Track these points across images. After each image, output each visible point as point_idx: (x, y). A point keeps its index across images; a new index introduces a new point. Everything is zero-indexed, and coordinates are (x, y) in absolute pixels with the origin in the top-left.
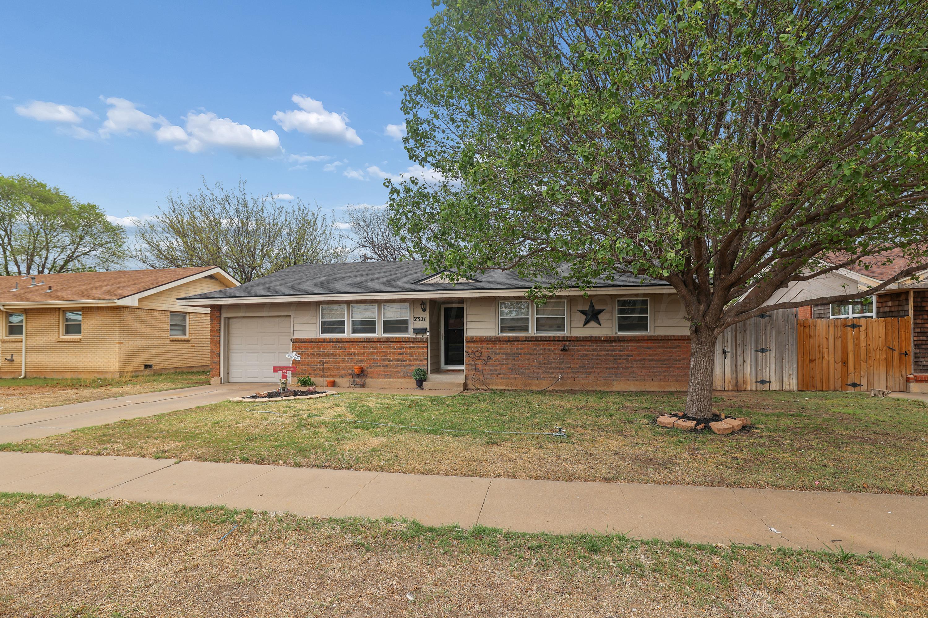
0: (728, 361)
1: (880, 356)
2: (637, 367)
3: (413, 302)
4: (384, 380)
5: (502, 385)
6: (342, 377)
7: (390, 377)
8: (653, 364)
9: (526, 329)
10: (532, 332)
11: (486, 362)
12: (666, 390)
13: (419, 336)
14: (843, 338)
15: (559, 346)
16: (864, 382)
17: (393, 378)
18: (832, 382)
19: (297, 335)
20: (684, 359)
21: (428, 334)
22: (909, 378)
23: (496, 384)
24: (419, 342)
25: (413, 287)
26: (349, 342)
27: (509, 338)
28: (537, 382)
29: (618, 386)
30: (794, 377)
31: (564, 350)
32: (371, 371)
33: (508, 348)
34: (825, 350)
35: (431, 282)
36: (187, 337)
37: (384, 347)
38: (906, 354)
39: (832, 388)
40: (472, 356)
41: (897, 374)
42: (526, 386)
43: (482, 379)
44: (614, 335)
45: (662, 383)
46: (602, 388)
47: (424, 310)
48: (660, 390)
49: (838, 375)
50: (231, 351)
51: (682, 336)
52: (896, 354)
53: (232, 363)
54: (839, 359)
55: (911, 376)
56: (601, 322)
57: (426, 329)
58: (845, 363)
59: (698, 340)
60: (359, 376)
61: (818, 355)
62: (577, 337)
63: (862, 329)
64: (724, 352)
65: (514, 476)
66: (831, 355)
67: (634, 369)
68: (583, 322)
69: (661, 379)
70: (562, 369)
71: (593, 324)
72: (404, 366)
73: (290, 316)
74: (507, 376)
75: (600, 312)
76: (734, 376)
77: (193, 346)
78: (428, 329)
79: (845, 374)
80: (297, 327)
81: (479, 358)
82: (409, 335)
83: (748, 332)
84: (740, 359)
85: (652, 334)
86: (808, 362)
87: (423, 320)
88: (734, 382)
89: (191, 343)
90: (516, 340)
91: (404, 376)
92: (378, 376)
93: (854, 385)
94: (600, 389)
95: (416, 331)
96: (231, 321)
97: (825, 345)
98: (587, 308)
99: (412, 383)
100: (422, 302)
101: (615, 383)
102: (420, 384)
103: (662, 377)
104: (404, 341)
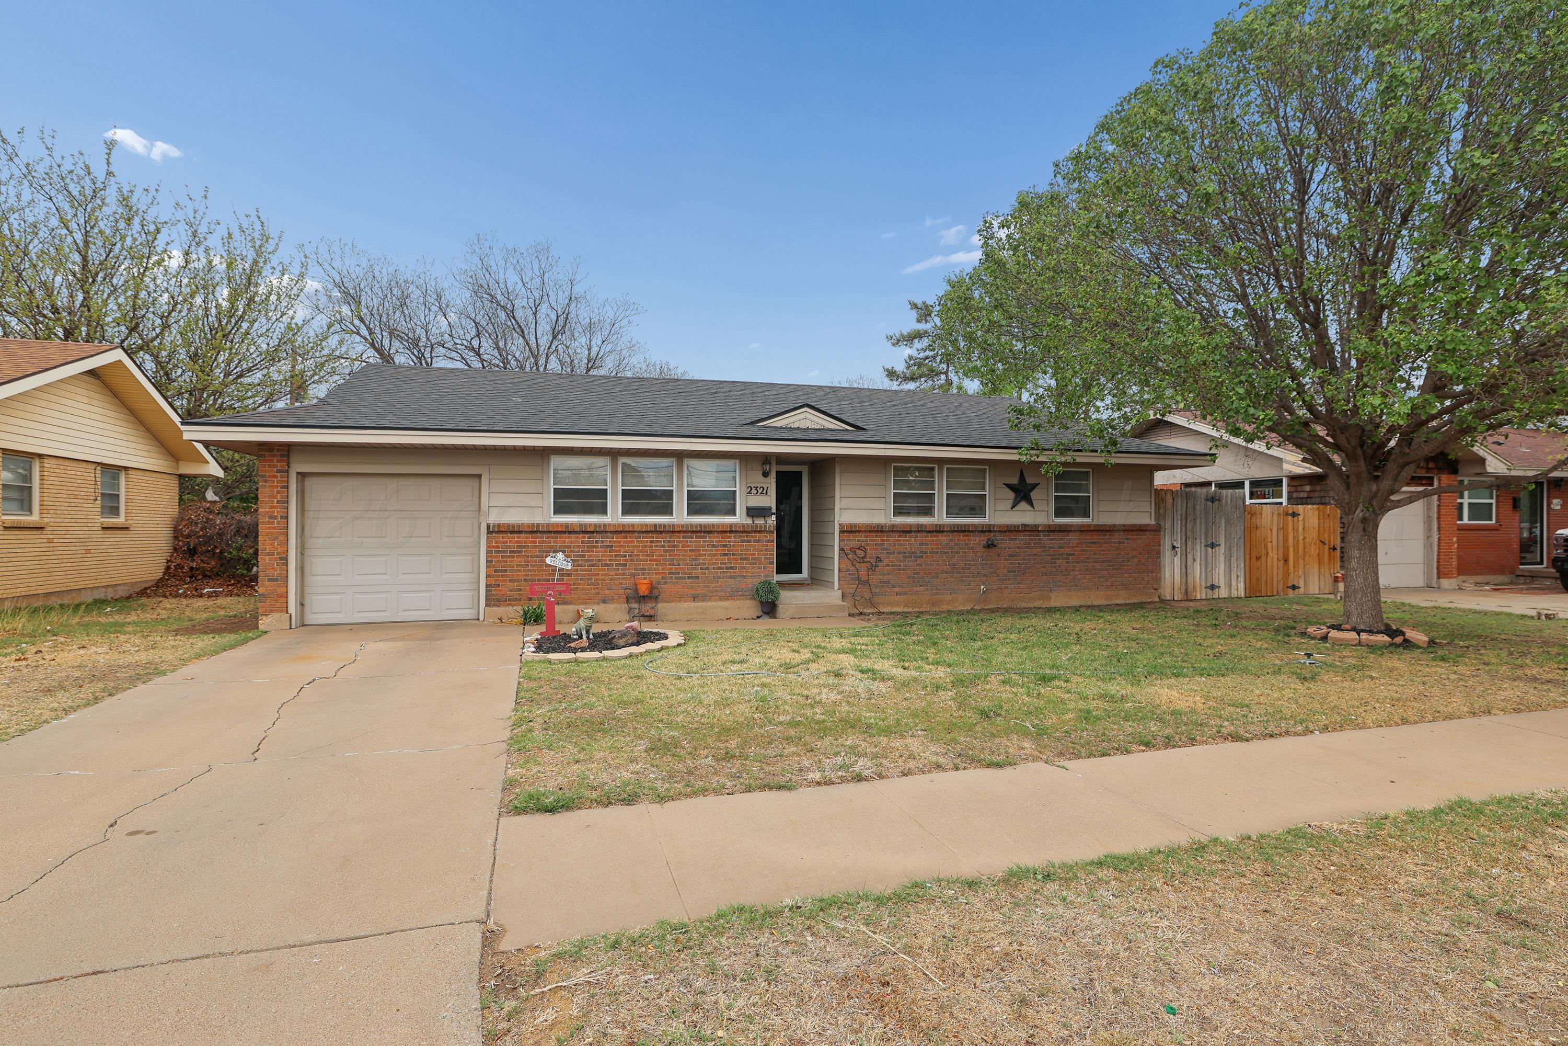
0: (1177, 560)
1: (1314, 551)
2: (1080, 570)
3: (744, 458)
4: (692, 604)
5: (898, 605)
6: (604, 602)
7: (704, 598)
8: (1098, 566)
9: (928, 511)
10: (941, 517)
11: (873, 568)
12: (1114, 602)
13: (760, 521)
14: (1283, 529)
15: (978, 540)
16: (1301, 584)
17: (710, 600)
18: (1275, 585)
19: (496, 517)
20: (1133, 557)
21: (774, 517)
22: (1337, 577)
23: (890, 604)
24: (760, 532)
25: (749, 431)
26: (621, 532)
27: (911, 526)
28: (950, 597)
29: (1057, 600)
30: (1242, 579)
31: (990, 546)
32: (667, 588)
33: (911, 543)
34: (1269, 544)
35: (778, 424)
36: (35, 518)
37: (693, 542)
38: (1334, 549)
39: (1275, 593)
40: (850, 556)
41: (1327, 574)
42: (933, 605)
43: (867, 595)
44: (1051, 523)
45: (1109, 593)
46: (1038, 604)
47: (766, 474)
48: (1106, 603)
49: (1280, 577)
50: (307, 552)
51: (1133, 525)
52: (1326, 547)
54: (1281, 557)
55: (1339, 575)
56: (1034, 502)
57: (770, 509)
58: (1286, 561)
60: (642, 599)
61: (1264, 552)
62: (1007, 526)
63: (1301, 518)
64: (1174, 547)
66: (1275, 552)
67: (1077, 573)
68: (1009, 503)
69: (1108, 587)
70: (985, 576)
71: (1023, 505)
72: (731, 577)
73: (480, 476)
74: (906, 590)
75: (1035, 486)
76: (1184, 580)
77: (50, 540)
78: (774, 510)
79: (1286, 575)
80: (497, 500)
81: (863, 560)
82: (739, 518)
83: (1198, 521)
84: (1190, 557)
85: (1096, 522)
86: (1254, 560)
87: (764, 492)
88: (1183, 588)
89: (47, 533)
90: (920, 529)
91: (731, 596)
92: (681, 598)
93: (1294, 587)
94: (1035, 604)
95: (753, 512)
96: (309, 482)
97: (1269, 540)
98: (1015, 480)
99: (749, 607)
100: (766, 459)
101: (1053, 595)
102: (769, 609)
103: (1108, 584)
104: (729, 530)
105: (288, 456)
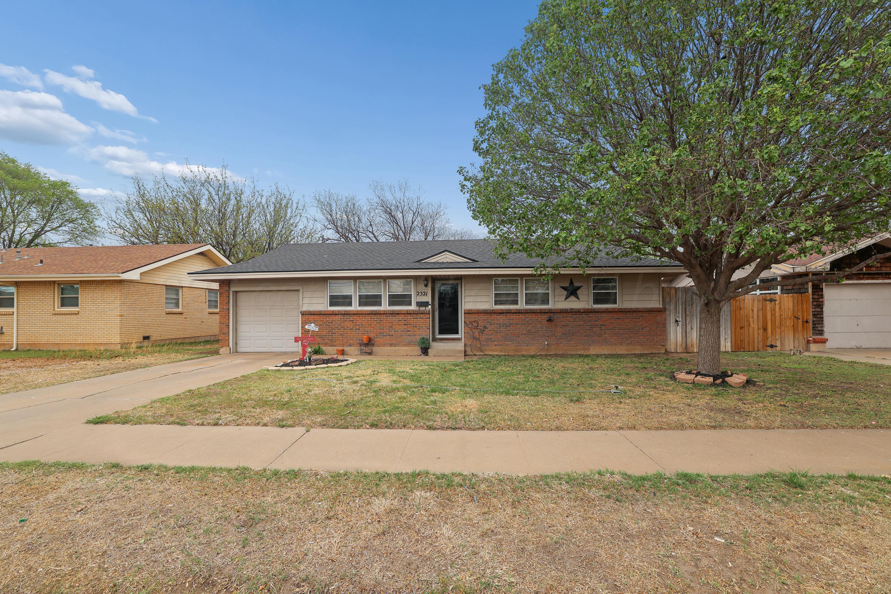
0: (679, 329)
1: (789, 323)
2: (609, 334)
3: (416, 278)
4: (389, 348)
5: (496, 351)
6: (350, 346)
7: (395, 345)
8: (621, 332)
9: (516, 302)
10: (522, 305)
11: (482, 332)
12: (633, 353)
13: (422, 309)
14: (763, 309)
15: (546, 317)
16: (778, 344)
17: (398, 346)
18: (756, 344)
19: (305, 308)
20: (646, 327)
21: (430, 307)
22: (809, 340)
23: (492, 350)
24: (422, 314)
25: (417, 265)
26: (357, 314)
27: (502, 310)
28: (527, 348)
29: (593, 351)
30: (729, 340)
31: (550, 320)
32: (378, 340)
33: (501, 319)
34: (751, 319)
35: (432, 261)
36: (180, 310)
37: (390, 318)
38: (807, 322)
39: (756, 349)
40: (470, 326)
41: (801, 338)
42: (517, 351)
43: (479, 346)
44: (590, 307)
45: (630, 347)
46: (581, 352)
47: (426, 286)
48: (627, 353)
49: (760, 339)
50: (238, 323)
51: (645, 309)
52: (800, 321)
53: (239, 334)
54: (761, 326)
55: (811, 339)
56: (580, 297)
57: (428, 302)
58: (765, 329)
59: (708, 311)
60: (366, 345)
61: (746, 324)
62: (560, 309)
63: (777, 302)
64: (677, 321)
65: (635, 428)
66: (756, 323)
67: (607, 336)
68: (564, 297)
69: (628, 344)
70: (548, 336)
71: (572, 298)
72: (408, 335)
73: (299, 290)
74: (501, 343)
75: (579, 288)
76: (684, 340)
77: (186, 318)
78: (430, 303)
79: (765, 338)
80: (306, 301)
81: (476, 328)
82: (413, 307)
83: (694, 305)
84: (689, 327)
85: (620, 307)
86: (739, 328)
87: (425, 294)
88: (684, 345)
89: (184, 316)
90: (508, 312)
91: (409, 344)
92: (384, 345)
93: (772, 346)
94: (580, 353)
95: (420, 304)
96: (239, 295)
97: (751, 316)
98: (567, 285)
99: (417, 350)
100: (426, 278)
101: (591, 348)
102: (425, 351)
103: (629, 342)
104: (408, 313)
105: (229, 285)
